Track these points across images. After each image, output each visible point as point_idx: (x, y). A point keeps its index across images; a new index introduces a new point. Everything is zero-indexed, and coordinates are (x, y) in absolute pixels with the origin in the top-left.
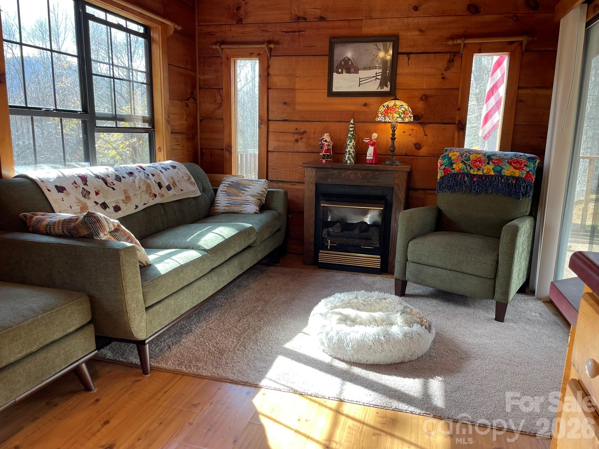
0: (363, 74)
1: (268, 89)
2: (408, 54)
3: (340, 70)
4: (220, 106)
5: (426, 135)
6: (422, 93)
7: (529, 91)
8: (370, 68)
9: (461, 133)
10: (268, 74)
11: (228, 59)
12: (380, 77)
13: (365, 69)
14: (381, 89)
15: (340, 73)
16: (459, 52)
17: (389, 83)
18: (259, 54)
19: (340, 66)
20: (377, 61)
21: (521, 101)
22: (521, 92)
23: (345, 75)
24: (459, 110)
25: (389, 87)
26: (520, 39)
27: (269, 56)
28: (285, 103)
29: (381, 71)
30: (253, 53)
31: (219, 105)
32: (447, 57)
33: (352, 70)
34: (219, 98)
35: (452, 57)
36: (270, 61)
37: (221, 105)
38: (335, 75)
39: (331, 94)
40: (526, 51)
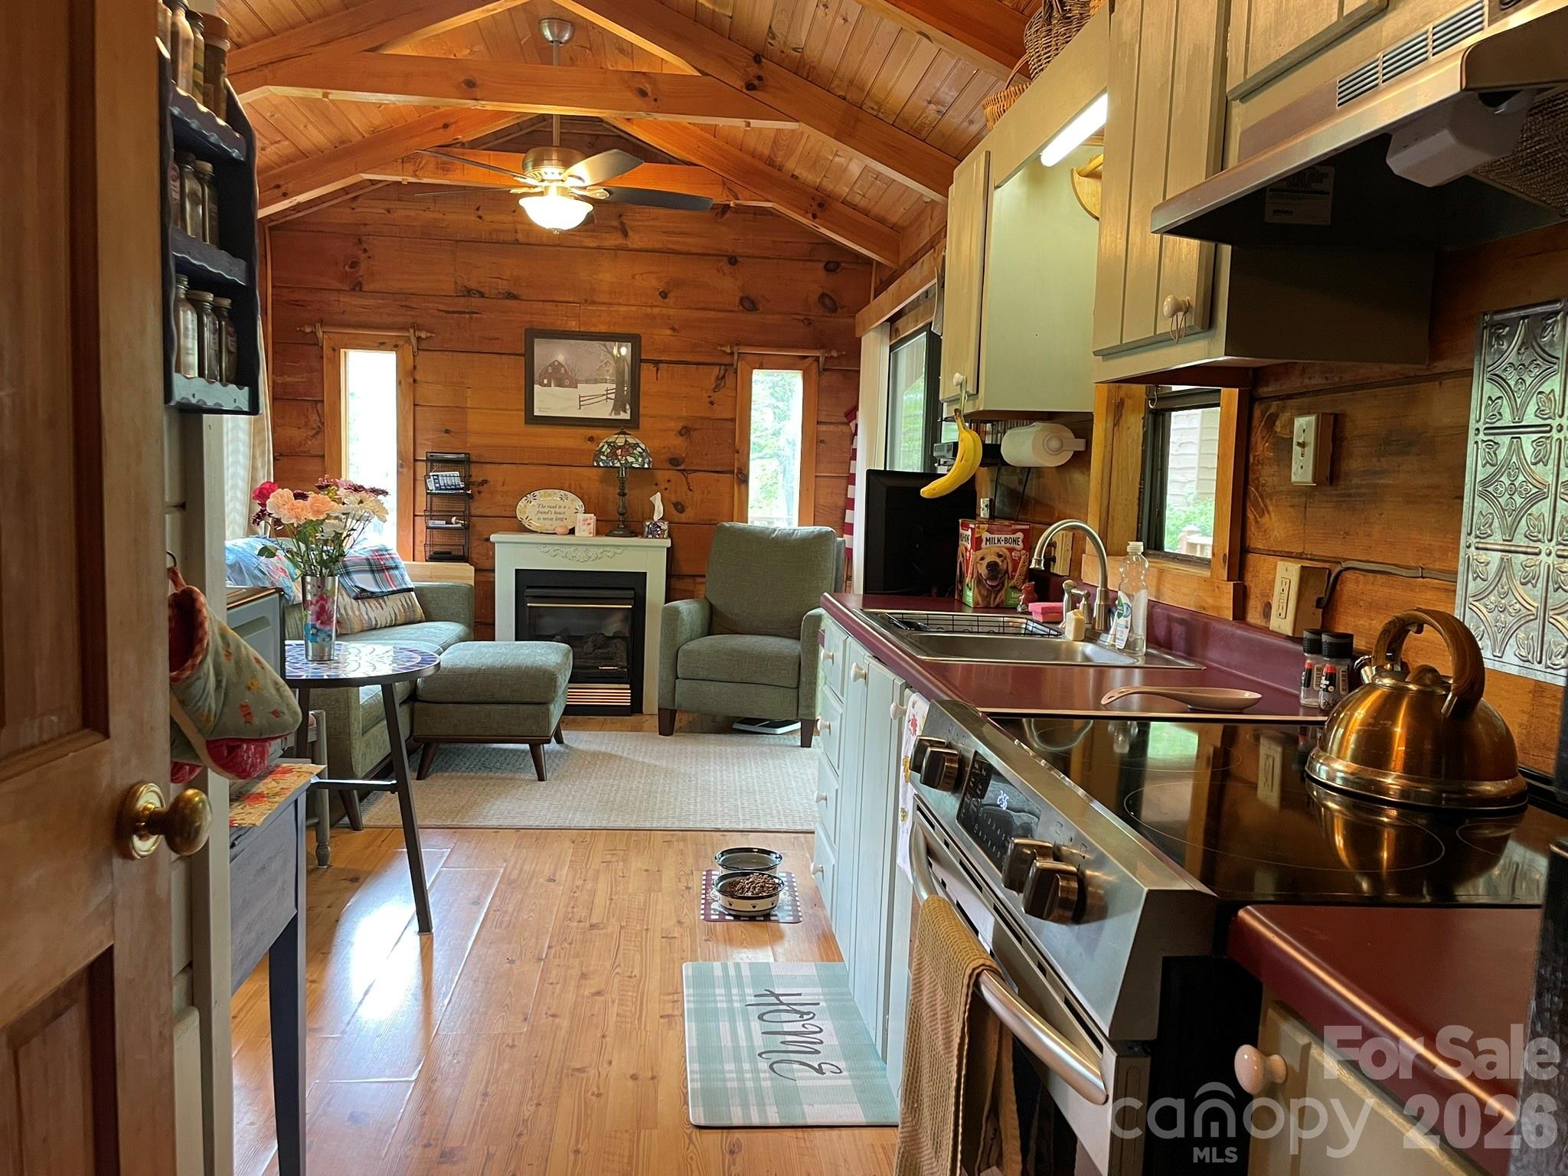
0: (584, 389)
1: (415, 405)
2: (657, 363)
3: (546, 381)
4: (317, 433)
5: (691, 490)
6: (681, 424)
7: (832, 428)
8: (596, 382)
9: (743, 486)
10: (415, 381)
11: (335, 350)
12: (613, 396)
13: (587, 382)
14: (615, 414)
15: (545, 386)
16: (732, 365)
17: (628, 407)
18: (396, 346)
19: (545, 374)
20: (608, 371)
21: (822, 441)
22: (823, 428)
23: (554, 389)
24: (738, 452)
25: (629, 412)
26: (816, 353)
27: (416, 350)
28: (447, 431)
29: (614, 386)
30: (383, 343)
31: (314, 432)
32: (716, 370)
33: (567, 382)
34: (315, 417)
35: (722, 372)
36: (417, 358)
37: (319, 431)
38: (537, 387)
39: (532, 419)
40: (824, 370)
